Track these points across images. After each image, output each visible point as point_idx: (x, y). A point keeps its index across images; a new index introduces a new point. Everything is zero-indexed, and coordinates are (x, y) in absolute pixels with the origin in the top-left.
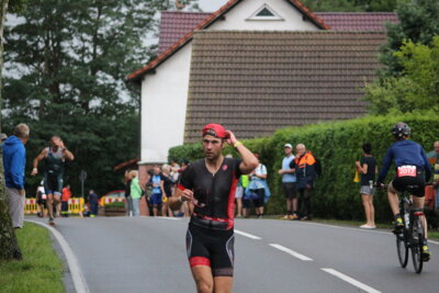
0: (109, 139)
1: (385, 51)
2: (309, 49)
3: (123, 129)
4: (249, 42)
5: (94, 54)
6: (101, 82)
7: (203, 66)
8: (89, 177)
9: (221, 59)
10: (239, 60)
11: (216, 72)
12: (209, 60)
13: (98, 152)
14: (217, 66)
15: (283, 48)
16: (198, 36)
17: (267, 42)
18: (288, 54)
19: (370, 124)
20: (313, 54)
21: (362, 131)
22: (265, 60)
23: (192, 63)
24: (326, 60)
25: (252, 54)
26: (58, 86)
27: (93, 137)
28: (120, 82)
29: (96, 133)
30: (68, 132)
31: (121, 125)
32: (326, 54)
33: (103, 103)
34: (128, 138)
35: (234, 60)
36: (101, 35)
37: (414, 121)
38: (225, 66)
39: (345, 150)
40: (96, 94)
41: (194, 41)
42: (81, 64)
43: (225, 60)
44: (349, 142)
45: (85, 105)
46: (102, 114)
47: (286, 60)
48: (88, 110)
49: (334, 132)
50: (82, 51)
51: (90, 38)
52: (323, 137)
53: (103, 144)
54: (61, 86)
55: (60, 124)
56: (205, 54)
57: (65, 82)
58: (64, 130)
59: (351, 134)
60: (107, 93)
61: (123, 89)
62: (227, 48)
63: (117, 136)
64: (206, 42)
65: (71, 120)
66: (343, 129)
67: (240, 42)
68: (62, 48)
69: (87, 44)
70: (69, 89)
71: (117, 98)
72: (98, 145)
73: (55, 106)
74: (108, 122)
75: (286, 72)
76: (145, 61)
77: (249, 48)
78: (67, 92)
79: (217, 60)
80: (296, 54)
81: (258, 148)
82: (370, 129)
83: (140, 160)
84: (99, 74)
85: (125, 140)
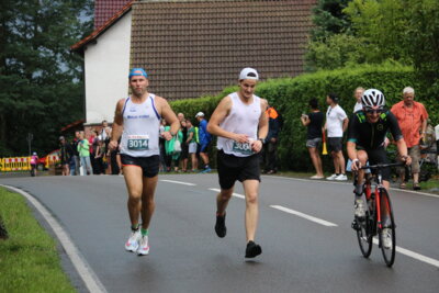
0: (52, 104)
1: (318, 13)
2: (238, 15)
3: (63, 95)
4: (183, 11)
5: (36, 32)
6: (43, 55)
7: (143, 34)
8: (35, 139)
9: (159, 28)
10: (175, 28)
11: (155, 39)
12: (148, 28)
13: (42, 116)
14: (155, 33)
15: (215, 16)
16: (137, 7)
17: (199, 11)
18: (219, 21)
19: (328, 78)
20: (242, 20)
21: (319, 85)
22: (199, 27)
23: (133, 31)
24: (254, 25)
25: (187, 22)
26: (4, 60)
27: (38, 104)
28: (59, 55)
29: (41, 100)
30: (16, 100)
31: (61, 93)
32: (254, 20)
33: (44, 74)
34: (69, 103)
35: (171, 28)
36: (41, 15)
37: (376, 73)
38: (163, 33)
39: (300, 105)
40: (39, 66)
41: (133, 12)
42: (24, 40)
43: (163, 28)
44: (304, 96)
45: (29, 76)
46: (43, 84)
47: (218, 26)
48: (32, 80)
49: (286, 87)
50: (24, 30)
51: (30, 18)
52: (275, 92)
53: (46, 110)
54: (8, 60)
55: (9, 93)
56: (144, 23)
57: (10, 57)
58: (12, 98)
59: (306, 89)
60: (49, 65)
61: (63, 61)
62: (163, 17)
63: (59, 102)
64: (144, 12)
65: (18, 89)
66: (296, 84)
67: (175, 11)
68: (7, 27)
69: (28, 23)
70: (13, 63)
71: (57, 69)
72: (42, 110)
73: (4, 77)
74: (50, 89)
75: (218, 37)
76: (79, 37)
77: (183, 17)
78: (12, 65)
79: (155, 28)
80: (226, 21)
81: (205, 106)
82: (327, 82)
83: (85, 121)
84: (41, 49)
85: (65, 105)
